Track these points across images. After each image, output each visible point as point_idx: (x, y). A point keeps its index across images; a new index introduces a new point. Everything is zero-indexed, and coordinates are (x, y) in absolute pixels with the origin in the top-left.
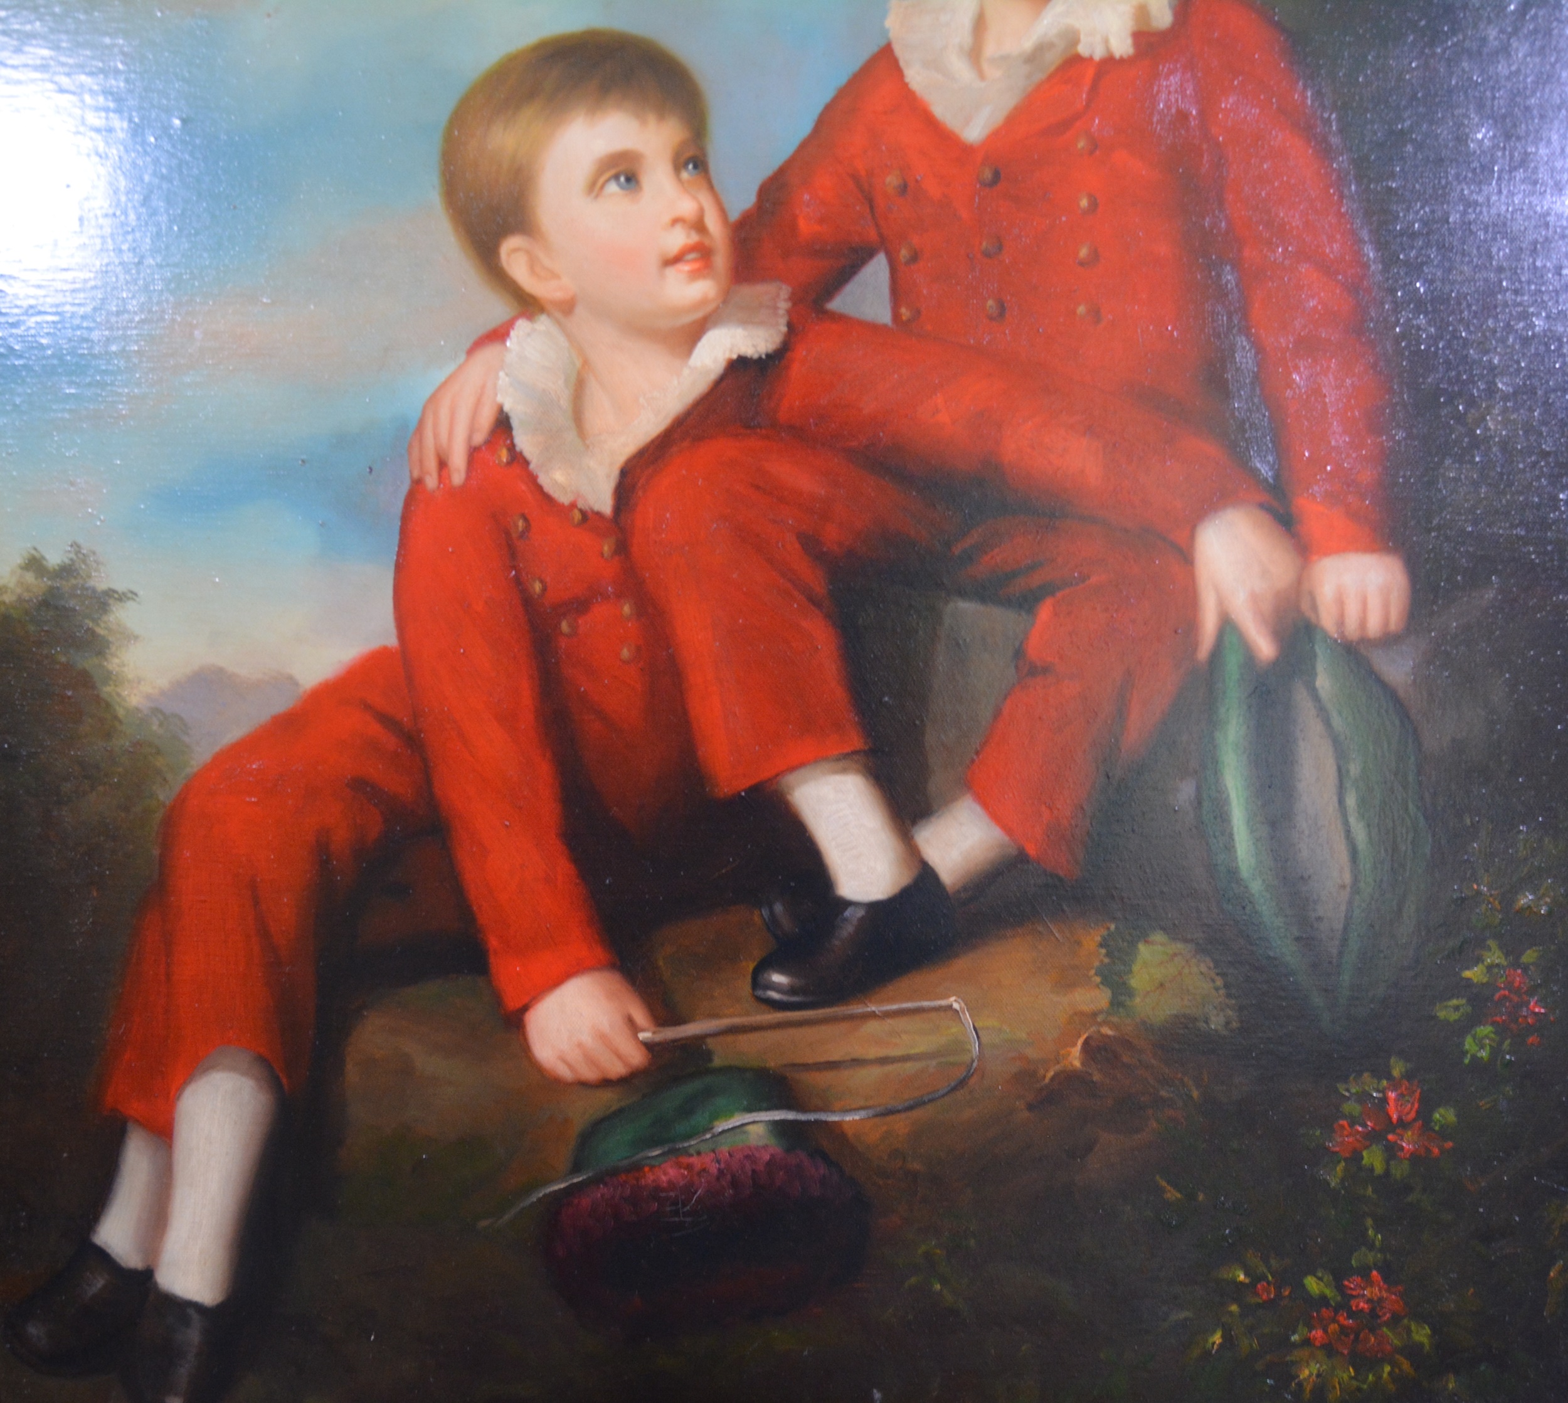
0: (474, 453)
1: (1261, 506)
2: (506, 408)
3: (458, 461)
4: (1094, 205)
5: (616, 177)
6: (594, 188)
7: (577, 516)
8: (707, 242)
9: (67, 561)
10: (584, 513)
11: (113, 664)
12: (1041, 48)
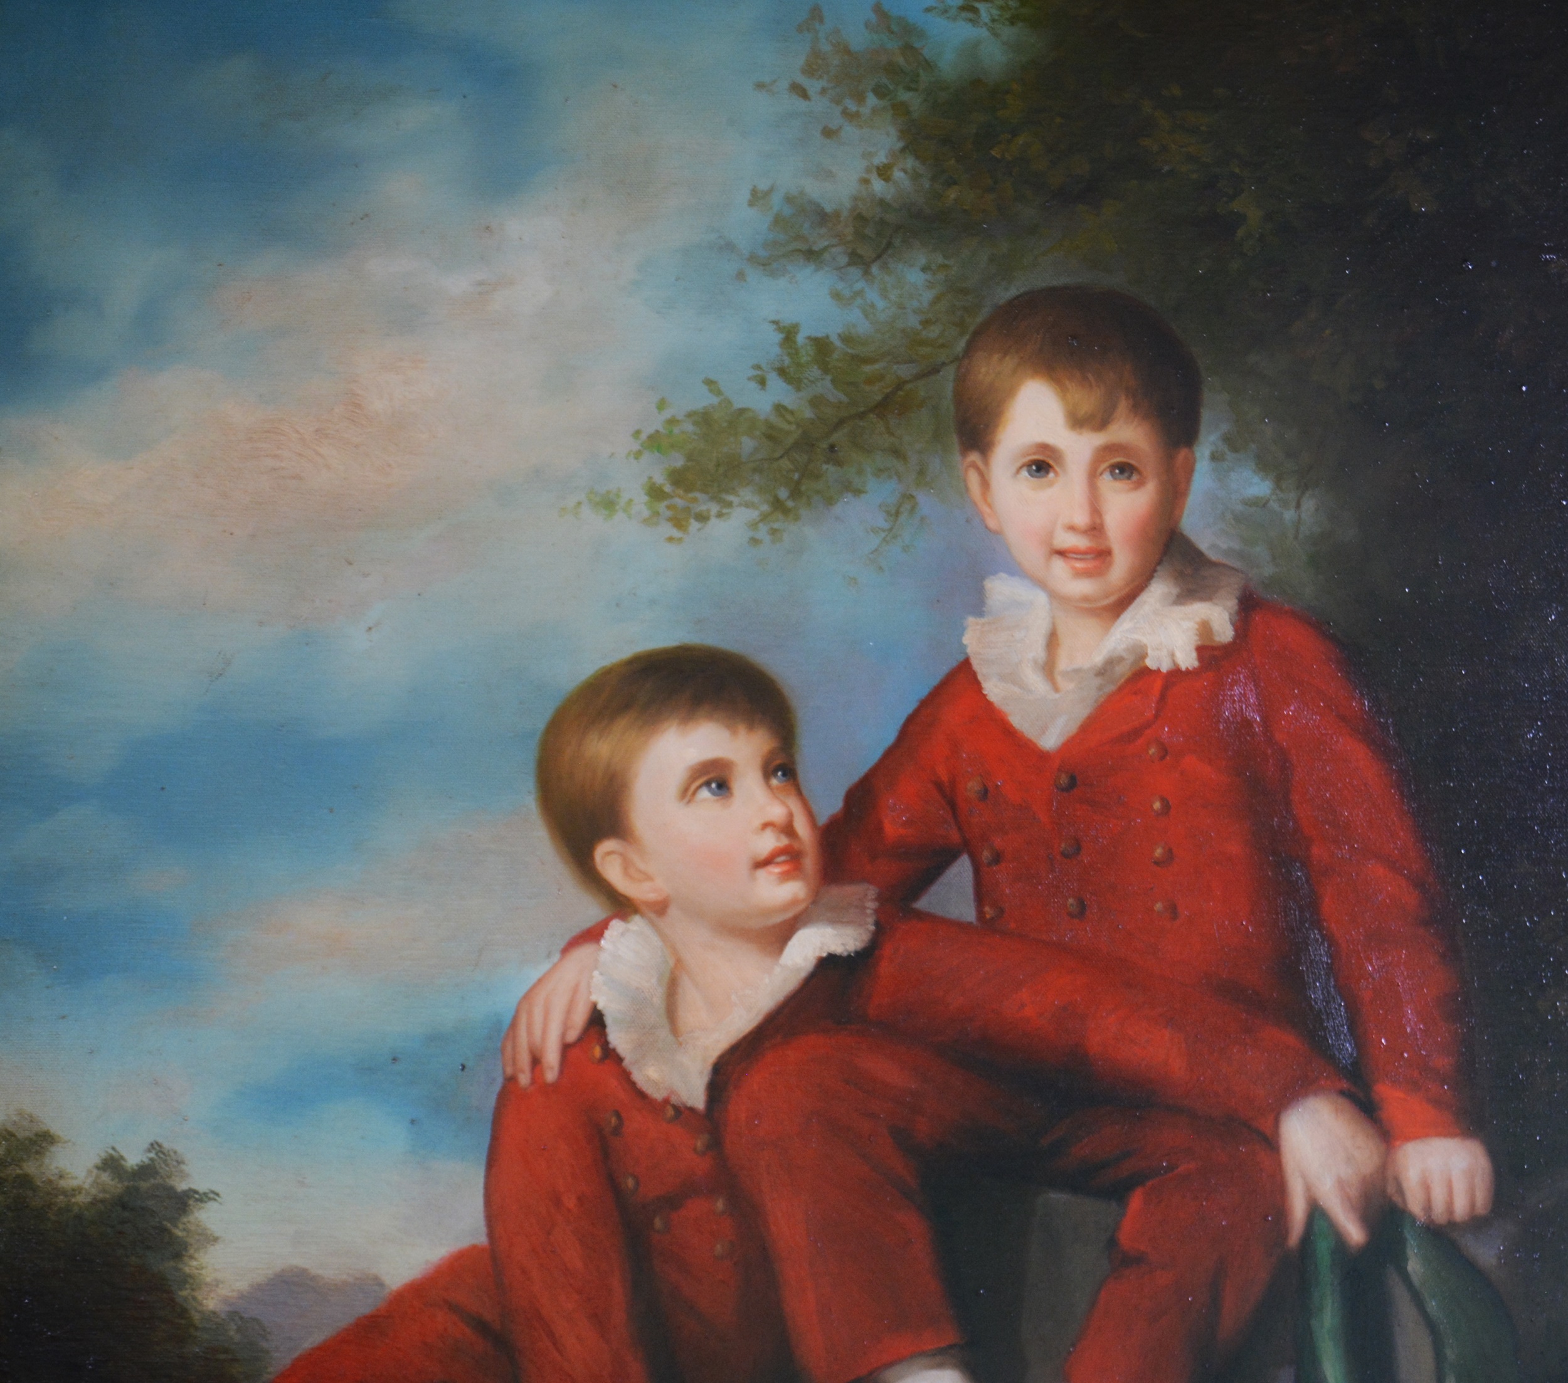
0: (566, 1048)
1: (1342, 1093)
2: (600, 1007)
3: (552, 1057)
4: (1166, 807)
5: (707, 784)
6: (687, 794)
7: (670, 1112)
8: (796, 845)
9: (146, 1161)
10: (676, 1108)
11: (190, 1266)
12: (1111, 663)
